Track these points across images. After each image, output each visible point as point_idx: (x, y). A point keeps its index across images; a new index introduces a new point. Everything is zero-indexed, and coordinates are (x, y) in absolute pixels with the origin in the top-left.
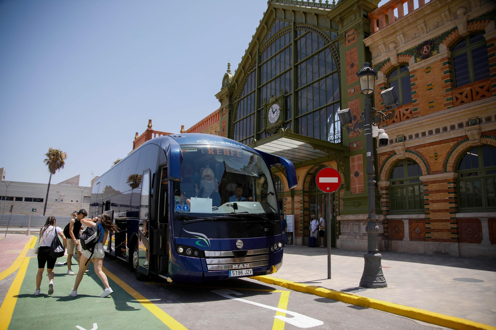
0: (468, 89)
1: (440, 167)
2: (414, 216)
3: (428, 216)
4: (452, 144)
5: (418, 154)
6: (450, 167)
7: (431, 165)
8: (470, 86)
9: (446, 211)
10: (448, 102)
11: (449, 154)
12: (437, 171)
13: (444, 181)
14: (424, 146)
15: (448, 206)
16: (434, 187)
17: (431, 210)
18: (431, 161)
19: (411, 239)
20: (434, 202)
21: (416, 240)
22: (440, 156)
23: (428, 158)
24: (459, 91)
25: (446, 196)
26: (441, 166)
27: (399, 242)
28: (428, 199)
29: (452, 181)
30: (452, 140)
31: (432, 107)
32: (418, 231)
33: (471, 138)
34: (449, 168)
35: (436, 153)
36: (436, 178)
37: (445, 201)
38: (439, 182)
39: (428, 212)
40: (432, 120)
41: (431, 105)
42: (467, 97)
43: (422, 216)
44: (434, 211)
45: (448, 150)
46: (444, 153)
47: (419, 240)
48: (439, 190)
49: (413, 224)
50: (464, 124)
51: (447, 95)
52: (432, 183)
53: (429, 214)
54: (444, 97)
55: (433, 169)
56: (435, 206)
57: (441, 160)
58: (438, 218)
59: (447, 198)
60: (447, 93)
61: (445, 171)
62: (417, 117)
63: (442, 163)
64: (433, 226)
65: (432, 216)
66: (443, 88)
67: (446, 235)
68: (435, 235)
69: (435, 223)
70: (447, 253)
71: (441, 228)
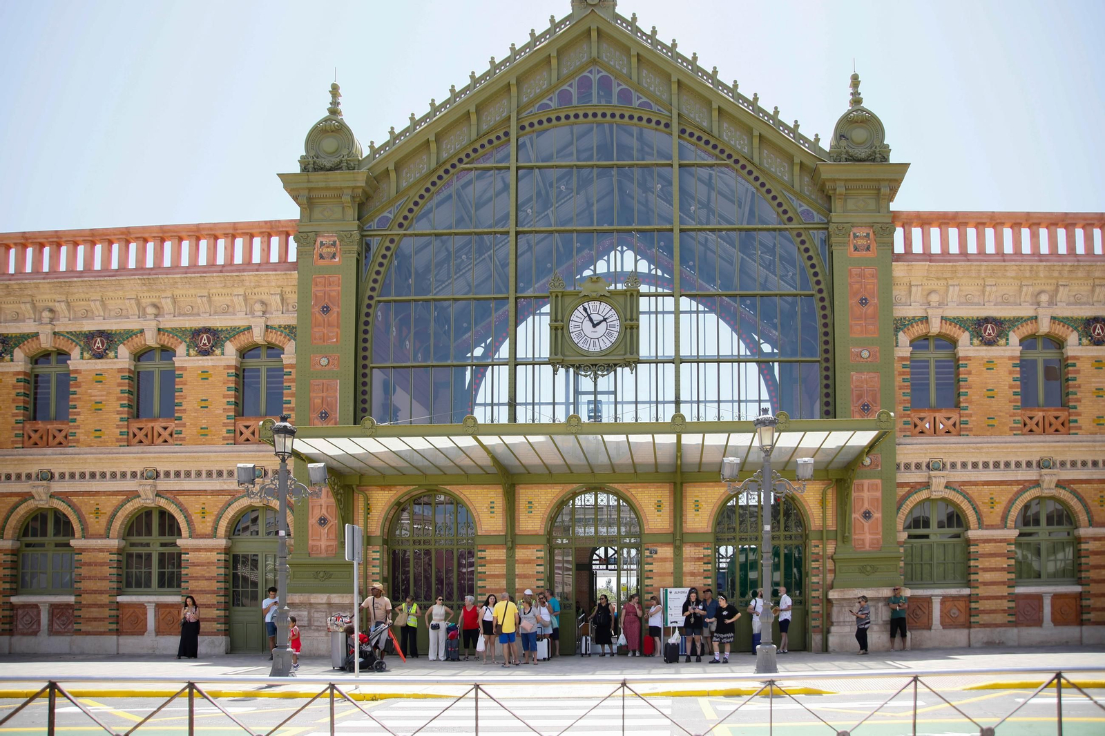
0: (1041, 414)
1: (997, 520)
2: (953, 591)
3: (975, 591)
4: (1015, 488)
5: (966, 496)
6: (1012, 521)
7: (984, 515)
8: (1044, 411)
9: (1003, 583)
10: (1016, 425)
11: (1012, 502)
12: (992, 525)
13: (1001, 541)
14: (975, 484)
15: (1005, 576)
16: (988, 548)
17: (981, 583)
18: (984, 509)
19: (945, 625)
20: (985, 570)
21: (950, 628)
22: (998, 503)
23: (979, 503)
24: (1029, 413)
25: (1004, 563)
26: (999, 519)
27: (926, 633)
28: (977, 566)
29: (1013, 542)
30: (1017, 482)
31: (991, 426)
32: (954, 614)
34: (1010, 523)
35: (992, 498)
36: (993, 536)
37: (1002, 569)
38: (995, 541)
39: (976, 585)
40: (995, 447)
41: (991, 422)
42: (1037, 424)
43: (966, 591)
44: (985, 584)
45: (1010, 496)
46: (1003, 500)
47: (956, 628)
48: (994, 554)
49: (947, 603)
50: (1034, 464)
51: (1014, 415)
52: (984, 543)
53: (977, 587)
54: (1010, 416)
55: (987, 521)
56: (988, 577)
57: (999, 509)
58: (991, 594)
59: (1005, 566)
60: (1015, 411)
61: (1004, 526)
63: (1001, 514)
64: (983, 605)
65: (981, 591)
66: (1010, 402)
67: (1000, 618)
68: (985, 618)
69: (986, 601)
70: (1003, 643)
71: (993, 608)
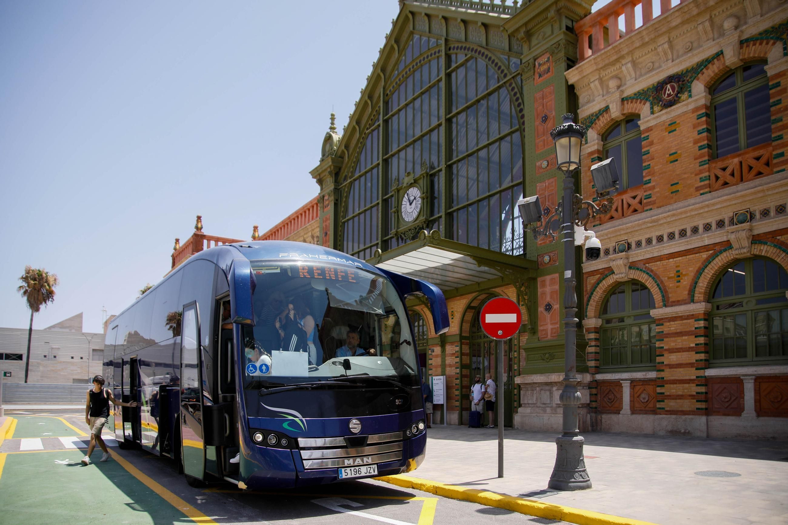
0: (736, 160)
1: (685, 294)
2: (639, 375)
3: (662, 374)
4: (704, 255)
5: (649, 273)
6: (700, 293)
7: (669, 291)
8: (739, 155)
9: (691, 365)
10: (702, 183)
11: (700, 272)
12: (678, 301)
13: (688, 317)
14: (660, 258)
15: (693, 357)
16: (673, 327)
17: (666, 365)
18: (670, 285)
19: (634, 411)
20: (671, 351)
21: (640, 414)
22: (685, 275)
23: (665, 279)
24: (721, 164)
25: (692, 342)
26: (686, 292)
27: (614, 417)
28: (663, 347)
29: (702, 317)
30: (706, 248)
31: (675, 192)
32: (644, 399)
33: (735, 245)
34: (698, 296)
35: (678, 271)
36: (676, 313)
37: (690, 349)
38: (681, 318)
39: (662, 368)
40: (674, 215)
41: (674, 188)
42: (732, 174)
43: (652, 375)
44: (671, 366)
45: (698, 265)
46: (691, 271)
47: (646, 414)
48: (681, 333)
49: (638, 388)
50: (727, 222)
51: (701, 172)
52: (669, 321)
53: (663, 371)
54: (696, 175)
55: (672, 297)
56: (674, 358)
57: (686, 282)
58: (677, 378)
59: (693, 345)
60: (701, 168)
61: (692, 301)
62: (651, 209)
63: (688, 287)
64: (669, 390)
65: (667, 374)
66: (696, 159)
67: (688, 405)
68: (671, 404)
69: (672, 386)
70: (689, 432)
71: (680, 393)
